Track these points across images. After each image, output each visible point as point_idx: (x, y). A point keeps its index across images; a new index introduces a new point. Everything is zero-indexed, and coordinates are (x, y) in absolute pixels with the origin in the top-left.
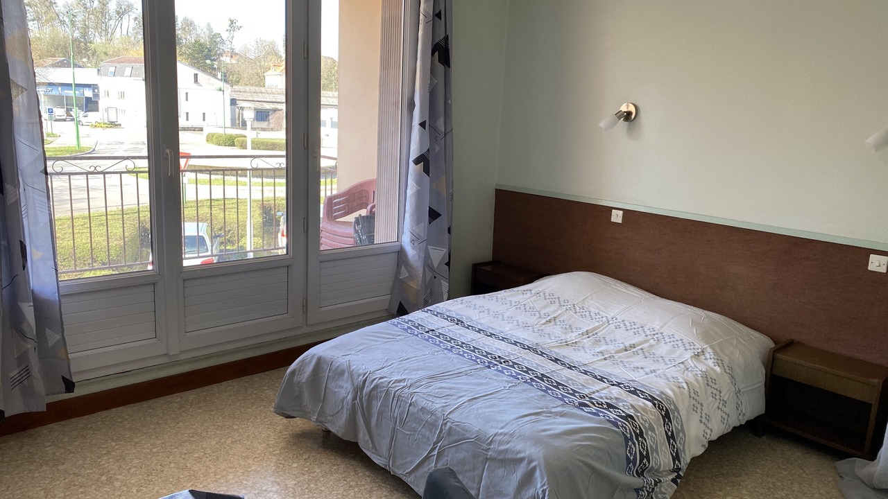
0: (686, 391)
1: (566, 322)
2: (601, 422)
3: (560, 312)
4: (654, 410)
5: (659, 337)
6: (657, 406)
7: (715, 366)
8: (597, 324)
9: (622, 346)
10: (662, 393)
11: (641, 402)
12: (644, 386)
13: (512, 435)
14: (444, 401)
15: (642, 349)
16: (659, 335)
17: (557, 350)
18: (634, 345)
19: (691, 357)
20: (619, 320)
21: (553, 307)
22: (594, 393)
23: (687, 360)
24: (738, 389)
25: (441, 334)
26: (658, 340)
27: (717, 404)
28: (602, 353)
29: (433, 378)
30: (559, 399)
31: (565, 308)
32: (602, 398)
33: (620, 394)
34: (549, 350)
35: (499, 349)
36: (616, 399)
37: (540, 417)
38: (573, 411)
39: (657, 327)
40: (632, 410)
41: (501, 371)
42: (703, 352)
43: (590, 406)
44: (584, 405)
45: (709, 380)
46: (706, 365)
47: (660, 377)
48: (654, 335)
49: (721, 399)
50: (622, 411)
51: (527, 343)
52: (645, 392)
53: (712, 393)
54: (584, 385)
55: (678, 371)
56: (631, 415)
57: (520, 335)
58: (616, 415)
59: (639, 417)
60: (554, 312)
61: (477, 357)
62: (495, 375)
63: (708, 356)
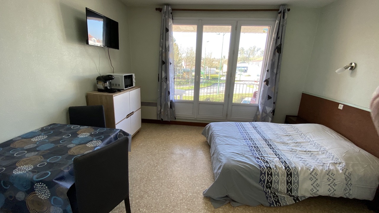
0: (309, 172)
1: (293, 137)
2: (256, 164)
3: (295, 134)
4: (284, 170)
6: (287, 169)
7: (341, 170)
8: (305, 141)
9: (305, 150)
10: (295, 167)
11: (281, 166)
12: (290, 162)
13: (224, 155)
14: (221, 142)
15: (312, 153)
16: (326, 152)
17: (275, 143)
18: (310, 151)
19: (331, 163)
20: (314, 142)
21: (294, 132)
22: (268, 157)
23: (328, 163)
24: (351, 183)
25: (245, 129)
26: (323, 153)
27: (329, 183)
28: (293, 149)
29: (225, 136)
30: (253, 154)
31: (298, 133)
32: (267, 159)
33: (276, 161)
34: (272, 142)
35: (255, 137)
36: (272, 161)
37: (238, 155)
38: (252, 158)
39: (327, 148)
40: (274, 167)
41: (246, 142)
42: (340, 163)
43: (260, 159)
44: (258, 158)
45: (331, 173)
46: (336, 168)
47: (304, 163)
48: (323, 151)
49: (333, 182)
50: (269, 165)
51: (267, 138)
52: (287, 164)
53: (328, 178)
54: (267, 154)
55: (316, 165)
56: (272, 167)
57: (269, 135)
58: (265, 165)
59: (274, 170)
60: (292, 133)
61: (245, 136)
62: (243, 142)
63: (340, 165)
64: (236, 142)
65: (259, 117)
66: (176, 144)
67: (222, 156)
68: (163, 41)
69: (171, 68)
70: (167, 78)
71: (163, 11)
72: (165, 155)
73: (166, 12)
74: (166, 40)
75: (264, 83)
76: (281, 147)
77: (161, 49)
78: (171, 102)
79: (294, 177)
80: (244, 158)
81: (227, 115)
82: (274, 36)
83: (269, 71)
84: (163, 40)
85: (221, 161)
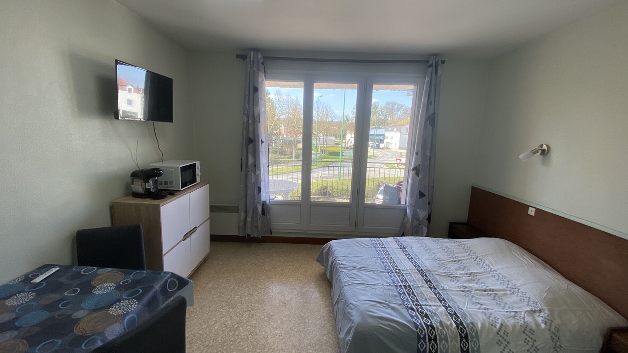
0: (495, 330)
1: (464, 264)
2: (409, 322)
3: (466, 258)
4: (455, 331)
5: (514, 291)
6: (460, 328)
7: (542, 323)
8: (483, 271)
9: (484, 288)
10: (472, 323)
11: (450, 322)
12: (464, 314)
13: (356, 307)
15: (496, 294)
16: (516, 290)
17: (437, 277)
18: (493, 290)
19: (527, 311)
20: (497, 273)
21: (465, 254)
22: (428, 305)
23: (521, 312)
24: (560, 345)
25: (387, 251)
26: (513, 293)
27: (528, 348)
28: (466, 287)
29: (356, 268)
30: (403, 300)
31: (470, 256)
32: (427, 310)
33: (441, 313)
34: (431, 275)
35: (404, 266)
36: (435, 314)
37: (379, 305)
38: (402, 310)
39: (518, 284)
40: (438, 324)
41: (391, 276)
42: (540, 311)
43: (415, 311)
44: (412, 309)
45: (528, 330)
46: (535, 320)
47: (485, 314)
48: (513, 288)
49: (534, 345)
50: (431, 322)
51: (424, 268)
52: (459, 318)
53: (526, 339)
54: (426, 300)
55: (504, 315)
56: (435, 326)
57: (427, 263)
58: (424, 322)
59: (439, 330)
60: (463, 257)
61: (389, 266)
62: (386, 278)
63: (542, 315)
64: (373, 278)
65: (408, 226)
66: (272, 282)
67: (352, 309)
68: (249, 106)
69: (263, 148)
70: (256, 166)
71: (249, 60)
72: (253, 305)
73: (253, 61)
74: (253, 105)
75: (411, 172)
76: (447, 285)
77: (246, 119)
78: (263, 205)
79: (471, 342)
80: (389, 311)
81: (356, 224)
82: (424, 100)
83: (419, 154)
84: (249, 104)
85: (352, 318)
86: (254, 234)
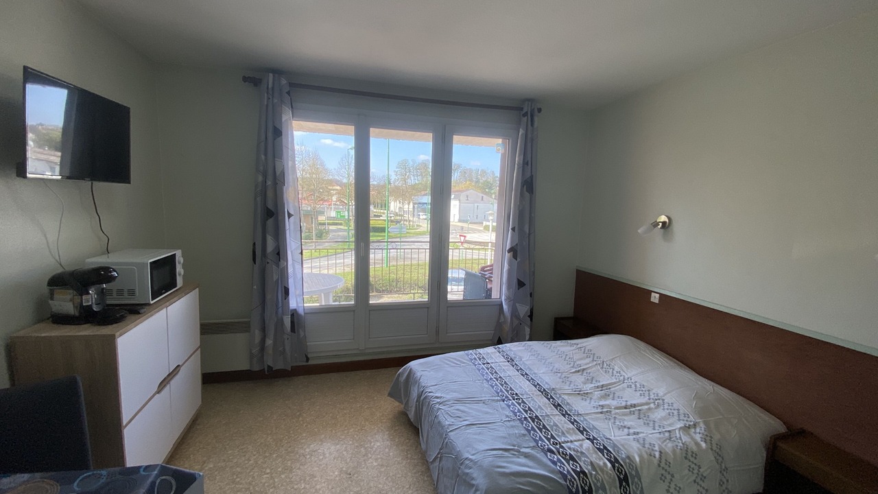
0: (656, 461)
1: (591, 374)
2: (552, 471)
3: (590, 365)
4: (611, 472)
5: (659, 402)
6: (616, 468)
7: (702, 441)
8: (615, 380)
9: (624, 404)
10: (628, 457)
11: (603, 461)
12: (615, 446)
13: (475, 463)
14: (453, 420)
15: (640, 410)
16: (661, 401)
17: (566, 397)
18: (635, 405)
19: (680, 428)
20: (632, 381)
21: (587, 360)
22: (568, 442)
23: (675, 429)
24: (725, 467)
25: (491, 367)
26: (658, 405)
27: (694, 478)
28: (602, 406)
29: (458, 401)
30: (535, 441)
31: (595, 363)
32: (570, 448)
33: (588, 449)
34: (558, 396)
35: (521, 388)
36: (582, 453)
37: (506, 454)
38: (538, 455)
39: (661, 394)
40: (590, 467)
41: (509, 406)
42: (695, 426)
43: (555, 454)
44: (552, 452)
45: (690, 454)
46: (692, 438)
47: (638, 441)
48: (656, 400)
49: (700, 473)
50: (580, 466)
51: (546, 387)
52: (611, 453)
53: (690, 466)
54: (563, 433)
55: (660, 439)
56: (587, 471)
57: (548, 381)
58: (572, 468)
59: (593, 476)
60: (586, 364)
61: (501, 391)
62: (503, 408)
63: (698, 430)
64: (488, 413)
65: (507, 327)
66: (321, 440)
67: (470, 468)
68: (266, 159)
69: (290, 225)
70: (280, 254)
71: (266, 86)
72: (296, 487)
73: (273, 88)
74: (274, 157)
75: (507, 255)
76: (580, 406)
77: (260, 178)
78: (292, 315)
79: (632, 484)
80: (522, 460)
81: (437, 332)
82: (519, 159)
83: (516, 229)
84: (266, 155)
85: (473, 482)
86: (279, 365)
